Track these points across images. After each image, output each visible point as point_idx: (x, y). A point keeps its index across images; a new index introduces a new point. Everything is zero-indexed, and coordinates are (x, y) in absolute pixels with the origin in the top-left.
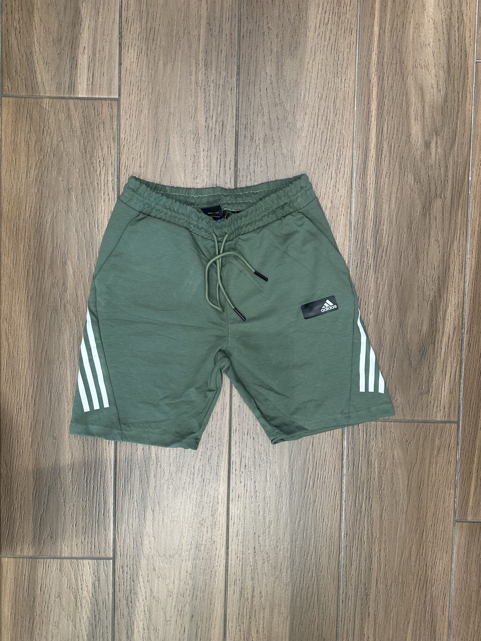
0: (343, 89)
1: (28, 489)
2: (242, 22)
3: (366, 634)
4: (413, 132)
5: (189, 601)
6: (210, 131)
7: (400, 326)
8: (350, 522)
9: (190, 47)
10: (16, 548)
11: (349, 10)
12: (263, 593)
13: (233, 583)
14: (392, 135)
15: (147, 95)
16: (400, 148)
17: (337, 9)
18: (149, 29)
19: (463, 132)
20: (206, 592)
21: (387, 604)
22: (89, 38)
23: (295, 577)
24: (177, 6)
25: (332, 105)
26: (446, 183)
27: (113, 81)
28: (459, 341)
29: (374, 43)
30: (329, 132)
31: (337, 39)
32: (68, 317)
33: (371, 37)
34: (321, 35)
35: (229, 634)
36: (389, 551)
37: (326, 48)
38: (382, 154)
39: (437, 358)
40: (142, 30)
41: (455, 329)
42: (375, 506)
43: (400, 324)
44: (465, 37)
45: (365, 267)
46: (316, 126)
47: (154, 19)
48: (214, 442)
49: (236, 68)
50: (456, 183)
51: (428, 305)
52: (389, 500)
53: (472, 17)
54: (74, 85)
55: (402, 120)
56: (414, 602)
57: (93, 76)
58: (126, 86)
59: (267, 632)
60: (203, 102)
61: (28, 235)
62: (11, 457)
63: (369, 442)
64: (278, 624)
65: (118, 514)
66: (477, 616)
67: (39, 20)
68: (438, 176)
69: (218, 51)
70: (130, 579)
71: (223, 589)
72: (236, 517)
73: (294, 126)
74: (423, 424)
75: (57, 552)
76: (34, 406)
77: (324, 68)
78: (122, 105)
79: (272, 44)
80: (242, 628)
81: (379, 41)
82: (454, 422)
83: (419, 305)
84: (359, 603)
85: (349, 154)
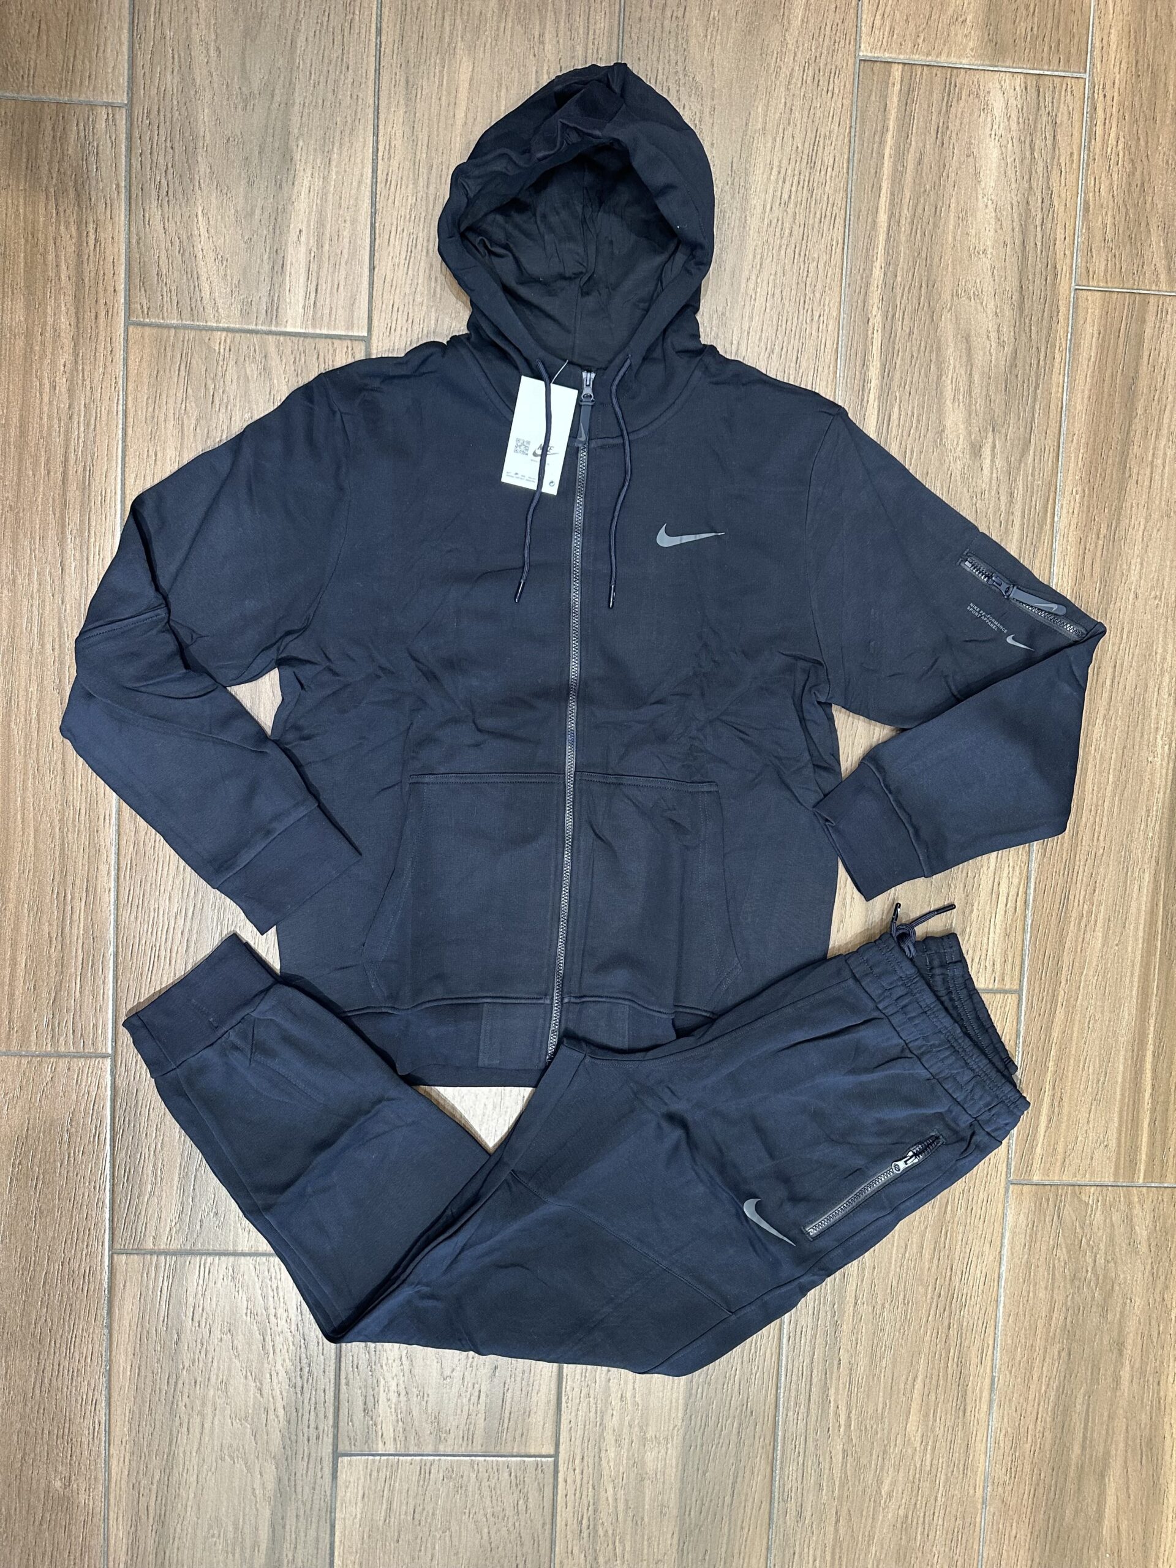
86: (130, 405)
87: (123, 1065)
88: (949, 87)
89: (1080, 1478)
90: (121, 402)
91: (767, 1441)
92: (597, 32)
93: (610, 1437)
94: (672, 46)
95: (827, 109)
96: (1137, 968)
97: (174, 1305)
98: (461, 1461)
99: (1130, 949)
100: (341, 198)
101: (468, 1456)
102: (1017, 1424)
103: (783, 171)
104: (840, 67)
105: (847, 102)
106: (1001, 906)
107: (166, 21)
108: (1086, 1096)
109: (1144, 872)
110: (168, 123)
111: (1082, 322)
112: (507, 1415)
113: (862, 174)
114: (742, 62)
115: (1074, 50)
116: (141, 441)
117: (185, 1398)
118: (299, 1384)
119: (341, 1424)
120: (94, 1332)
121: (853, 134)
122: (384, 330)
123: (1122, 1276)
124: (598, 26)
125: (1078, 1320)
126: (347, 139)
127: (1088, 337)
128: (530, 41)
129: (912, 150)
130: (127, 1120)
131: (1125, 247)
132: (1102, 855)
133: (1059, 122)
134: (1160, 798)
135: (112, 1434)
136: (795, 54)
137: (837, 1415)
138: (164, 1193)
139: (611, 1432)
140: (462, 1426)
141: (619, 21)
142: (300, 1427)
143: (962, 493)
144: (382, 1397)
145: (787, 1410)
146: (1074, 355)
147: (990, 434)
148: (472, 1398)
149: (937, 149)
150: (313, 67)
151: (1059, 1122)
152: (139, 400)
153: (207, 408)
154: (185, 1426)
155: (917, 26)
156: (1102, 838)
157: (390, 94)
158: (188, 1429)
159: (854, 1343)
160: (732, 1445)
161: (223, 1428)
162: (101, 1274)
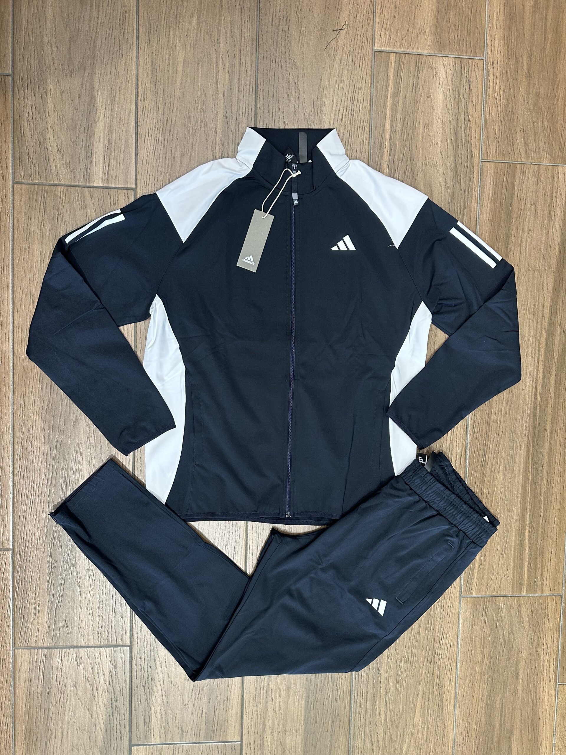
1: (43, 580)
2: (259, 116)
3: (377, 707)
10: (31, 639)
11: (362, 108)
17: (351, 107)
18: (165, 119)
21: (398, 678)
22: (105, 128)
24: (194, 98)
27: (129, 170)
28: (464, 426)
29: (386, 140)
31: (351, 136)
33: (383, 135)
35: (246, 715)
39: (444, 442)
40: (159, 120)
44: (471, 137)
47: (171, 110)
48: (231, 527)
53: (477, 118)
54: (89, 174)
56: (423, 675)
57: (109, 165)
58: (143, 176)
59: (284, 711)
62: (25, 548)
64: (294, 702)
66: (481, 685)
67: (53, 107)
70: (148, 665)
75: (73, 642)
76: (49, 495)
80: (258, 709)
81: (390, 139)
84: (371, 678)
86: (15, 224)
87: (18, 554)
88: (418, 64)
89: (499, 740)
90: (11, 222)
91: (346, 729)
92: (246, 38)
93: (268, 731)
94: (283, 45)
95: (359, 75)
96: (520, 489)
97: (46, 674)
98: (194, 746)
99: (516, 482)
100: (120, 120)
101: (197, 743)
102: (468, 715)
103: (339, 105)
104: (365, 55)
105: (369, 72)
106: (454, 461)
107: (30, 33)
108: (497, 553)
109: (522, 443)
110: (32, 84)
111: (485, 177)
112: (216, 722)
113: (377, 107)
114: (317, 52)
115: (478, 47)
116: (21, 241)
117: (53, 720)
118: (111, 711)
119: (133, 730)
120: (6, 689)
121: (372, 87)
122: (143, 185)
123: (517, 640)
124: (246, 35)
125: (496, 663)
126: (123, 91)
127: (488, 184)
128: (212, 42)
129: (401, 94)
130: (20, 582)
131: (504, 140)
132: (502, 435)
133: (471, 81)
134: (528, 407)
135: (16, 740)
136: (343, 48)
137: (380, 715)
138: (40, 619)
139: (268, 728)
140: (194, 729)
141: (257, 32)
142: (112, 732)
144: (153, 716)
145: (356, 713)
146: (482, 193)
148: (199, 714)
149: (413, 94)
150: (105, 55)
151: (484, 566)
152: (20, 221)
153: (54, 224)
155: (402, 35)
156: (501, 427)
157: (143, 69)
158: (55, 736)
159: (387, 679)
160: (329, 731)
161: (73, 734)
162: (9, 659)
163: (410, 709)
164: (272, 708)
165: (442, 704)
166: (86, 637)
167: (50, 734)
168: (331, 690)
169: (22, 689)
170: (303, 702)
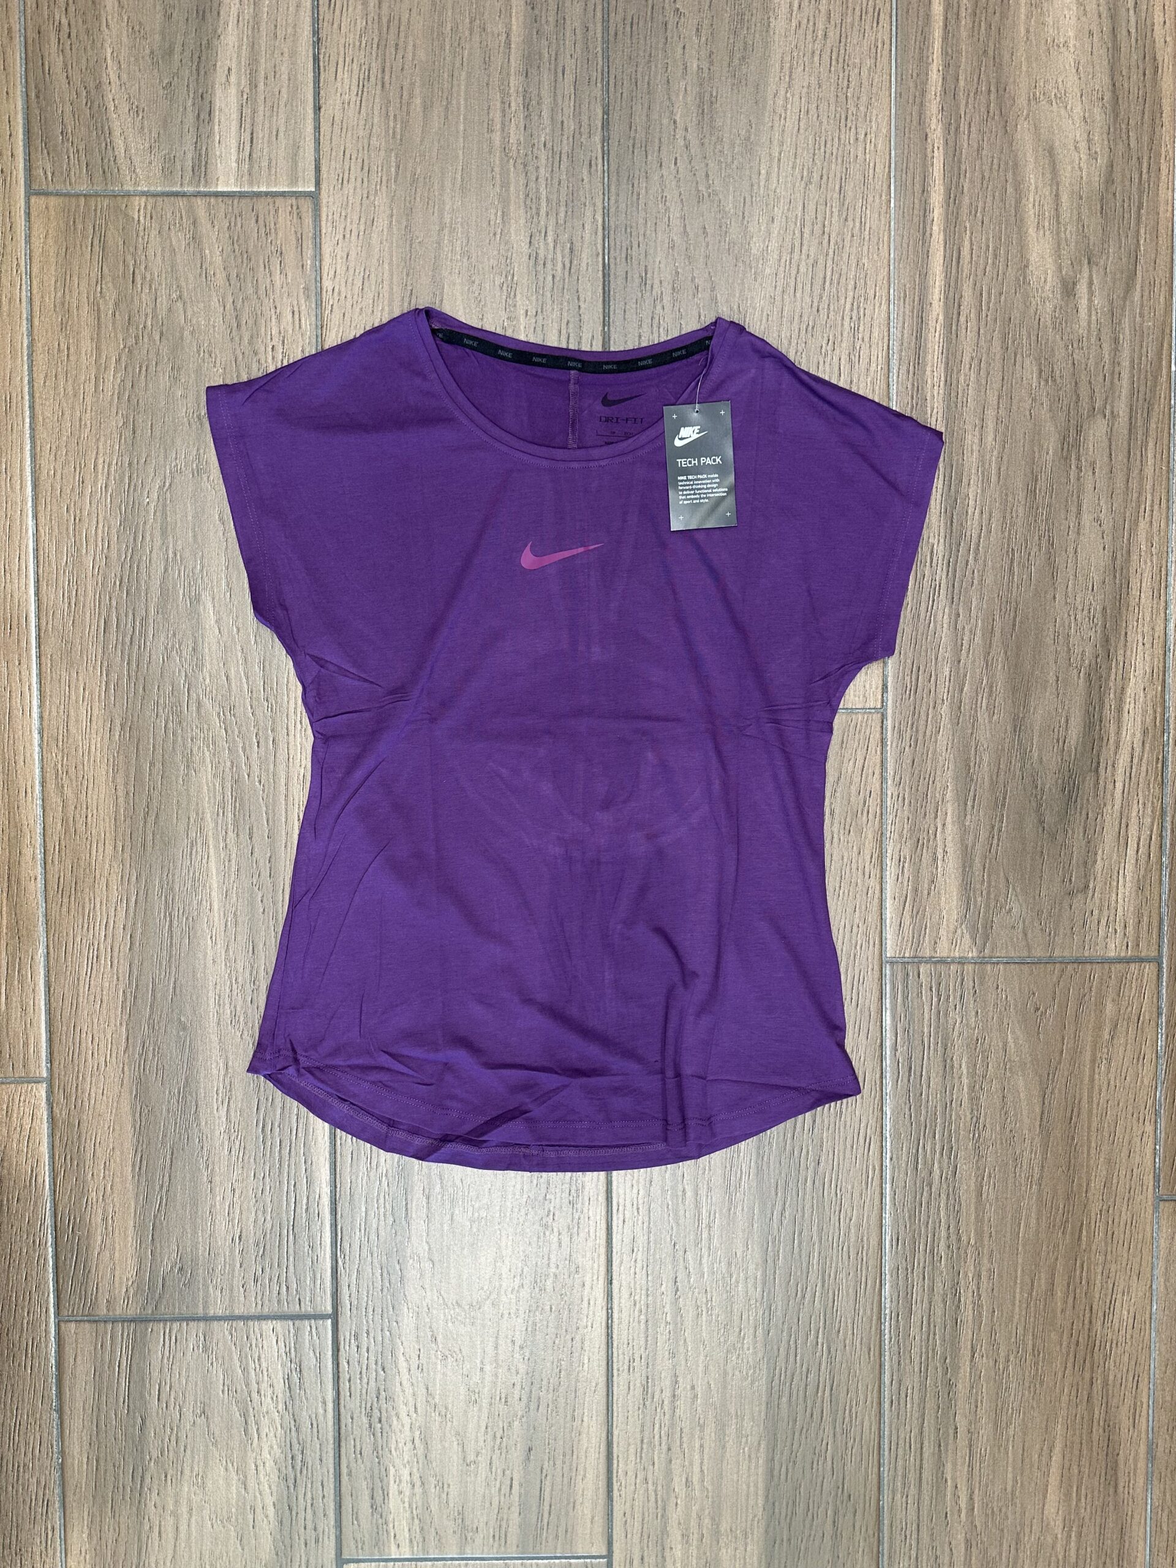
0: (860, 155)
1: (122, 1153)
3: (949, 1478)
4: (1033, 257)
5: (520, 1413)
6: (540, 268)
7: (1015, 731)
8: (906, 1210)
9: (486, 63)
10: (96, 1298)
12: (699, 1390)
13: (626, 1367)
14: (982, 267)
15: (384, 182)
16: (1003, 297)
18: (385, 20)
19: (1153, 256)
20: (561, 1390)
21: (999, 1405)
22: (240, 47)
23: (775, 1347)
25: (836, 195)
26: (1116, 381)
27: (302, 150)
28: (1157, 763)
29: (934, 42)
30: (829, 263)
31: (843, 35)
32: (208, 730)
33: (926, 29)
34: (803, 26)
35: (619, 1490)
36: (1000, 1276)
37: (816, 58)
38: (959, 314)
39: (1105, 805)
40: (369, 22)
41: (1145, 732)
42: (963, 1167)
43: (1015, 727)
44: (1153, 25)
45: (926, 589)
46: (797, 249)
49: (599, 111)
50: (1139, 378)
51: (1079, 677)
52: (996, 1152)
54: (206, 163)
55: (1006, 228)
56: (1065, 1398)
57: (252, 139)
58: (333, 163)
59: (713, 1484)
60: (522, 197)
61: (103, 532)
62: (78, 1077)
63: (946, 1014)
64: (738, 1462)
65: (343, 1207)
67: (117, 5)
68: (1096, 363)
69: (556, 72)
70: (376, 1364)
71: (602, 1380)
72: (628, 1205)
73: (746, 251)
74: (1076, 965)
75: (196, 1306)
76: (130, 949)
77: (814, 105)
78: (324, 209)
79: (687, 51)
80: (650, 1476)
81: (945, 38)
82: (1148, 960)
83: (1058, 677)
84: (930, 1404)
85: (880, 315)
86: (34, 292)
87: (61, 1091)
90: (24, 287)
91: (871, 1532)
93: (675, 1534)
97: (135, 1382)
98: (493, 1565)
100: (276, 26)
101: (500, 1559)
106: (1131, 852)
112: (547, 1508)
116: (50, 333)
117: (154, 1495)
118: (291, 1476)
119: (344, 1523)
120: (41, 1418)
122: (335, 182)
130: (68, 1157)
135: (69, 1542)
137: (956, 1497)
138: (117, 1246)
139: (675, 1525)
142: (294, 1527)
143: (1054, 341)
144: (393, 1489)
145: (893, 1492)
147: (1086, 266)
148: (503, 1488)
152: (46, 284)
153: (126, 289)
154: (156, 1530)
158: (159, 1534)
159: (973, 1406)
160: (827, 1538)
161: (202, 1531)
162: (46, 1347)
163: (1033, 1485)
164: (684, 1476)
165: (1116, 1474)
166: (226, 1292)
167: (147, 1528)
168: (829, 1430)
169: (79, 1418)
170: (761, 1462)
